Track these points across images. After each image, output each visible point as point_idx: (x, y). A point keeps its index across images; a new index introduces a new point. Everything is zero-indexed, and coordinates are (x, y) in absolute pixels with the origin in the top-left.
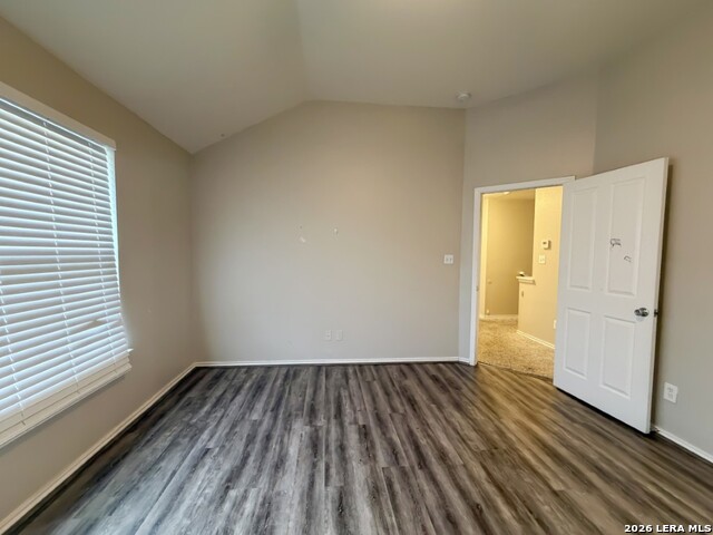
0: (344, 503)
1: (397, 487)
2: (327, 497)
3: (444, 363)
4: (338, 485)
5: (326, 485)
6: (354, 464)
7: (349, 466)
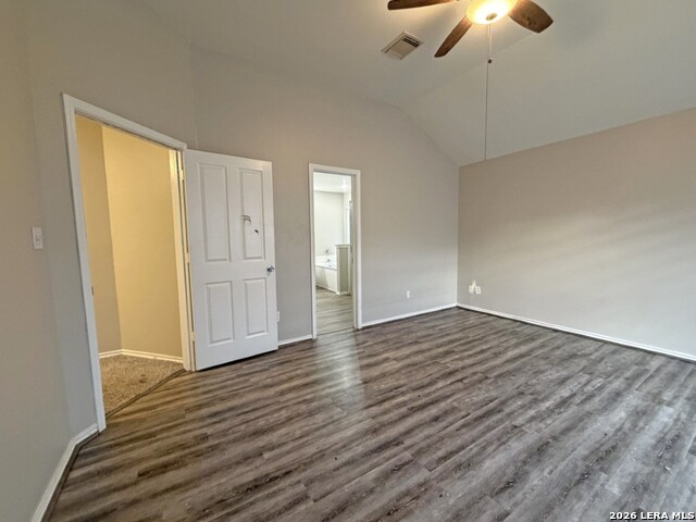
0: (502, 485)
1: (441, 453)
2: (516, 504)
3: (70, 468)
4: (493, 502)
5: (508, 514)
6: (452, 501)
7: (462, 505)
